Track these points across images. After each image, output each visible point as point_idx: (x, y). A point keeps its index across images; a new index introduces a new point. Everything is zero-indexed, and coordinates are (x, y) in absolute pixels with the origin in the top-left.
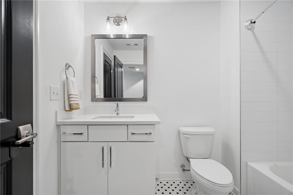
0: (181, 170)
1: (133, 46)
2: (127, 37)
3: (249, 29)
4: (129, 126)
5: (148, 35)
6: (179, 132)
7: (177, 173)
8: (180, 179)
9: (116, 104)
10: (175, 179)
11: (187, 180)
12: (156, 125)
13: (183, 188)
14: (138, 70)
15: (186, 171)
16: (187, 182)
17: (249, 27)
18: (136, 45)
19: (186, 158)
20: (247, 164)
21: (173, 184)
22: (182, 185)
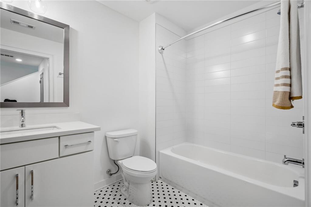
0: (107, 176)
1: (25, 27)
2: (36, 17)
3: (160, 53)
4: (61, 138)
5: (70, 26)
6: (106, 137)
7: (103, 180)
8: (107, 186)
9: (20, 111)
10: (101, 188)
11: (113, 184)
12: (95, 132)
13: (111, 192)
14: (19, 60)
15: (113, 175)
16: (114, 186)
17: (161, 52)
18: (32, 27)
19: (113, 161)
20: (159, 153)
21: (100, 193)
22: (110, 190)
